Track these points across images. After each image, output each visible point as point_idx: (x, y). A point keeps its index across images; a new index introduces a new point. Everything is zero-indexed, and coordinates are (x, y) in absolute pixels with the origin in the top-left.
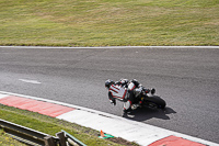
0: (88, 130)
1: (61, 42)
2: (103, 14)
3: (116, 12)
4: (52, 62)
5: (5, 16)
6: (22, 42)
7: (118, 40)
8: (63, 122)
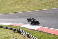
0: (26, 28)
1: (23, 11)
2: (33, 3)
3: (35, 3)
4: (21, 15)
5: (12, 6)
6: (15, 12)
7: (35, 9)
8: (22, 27)
